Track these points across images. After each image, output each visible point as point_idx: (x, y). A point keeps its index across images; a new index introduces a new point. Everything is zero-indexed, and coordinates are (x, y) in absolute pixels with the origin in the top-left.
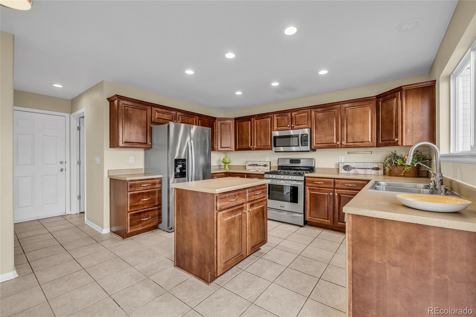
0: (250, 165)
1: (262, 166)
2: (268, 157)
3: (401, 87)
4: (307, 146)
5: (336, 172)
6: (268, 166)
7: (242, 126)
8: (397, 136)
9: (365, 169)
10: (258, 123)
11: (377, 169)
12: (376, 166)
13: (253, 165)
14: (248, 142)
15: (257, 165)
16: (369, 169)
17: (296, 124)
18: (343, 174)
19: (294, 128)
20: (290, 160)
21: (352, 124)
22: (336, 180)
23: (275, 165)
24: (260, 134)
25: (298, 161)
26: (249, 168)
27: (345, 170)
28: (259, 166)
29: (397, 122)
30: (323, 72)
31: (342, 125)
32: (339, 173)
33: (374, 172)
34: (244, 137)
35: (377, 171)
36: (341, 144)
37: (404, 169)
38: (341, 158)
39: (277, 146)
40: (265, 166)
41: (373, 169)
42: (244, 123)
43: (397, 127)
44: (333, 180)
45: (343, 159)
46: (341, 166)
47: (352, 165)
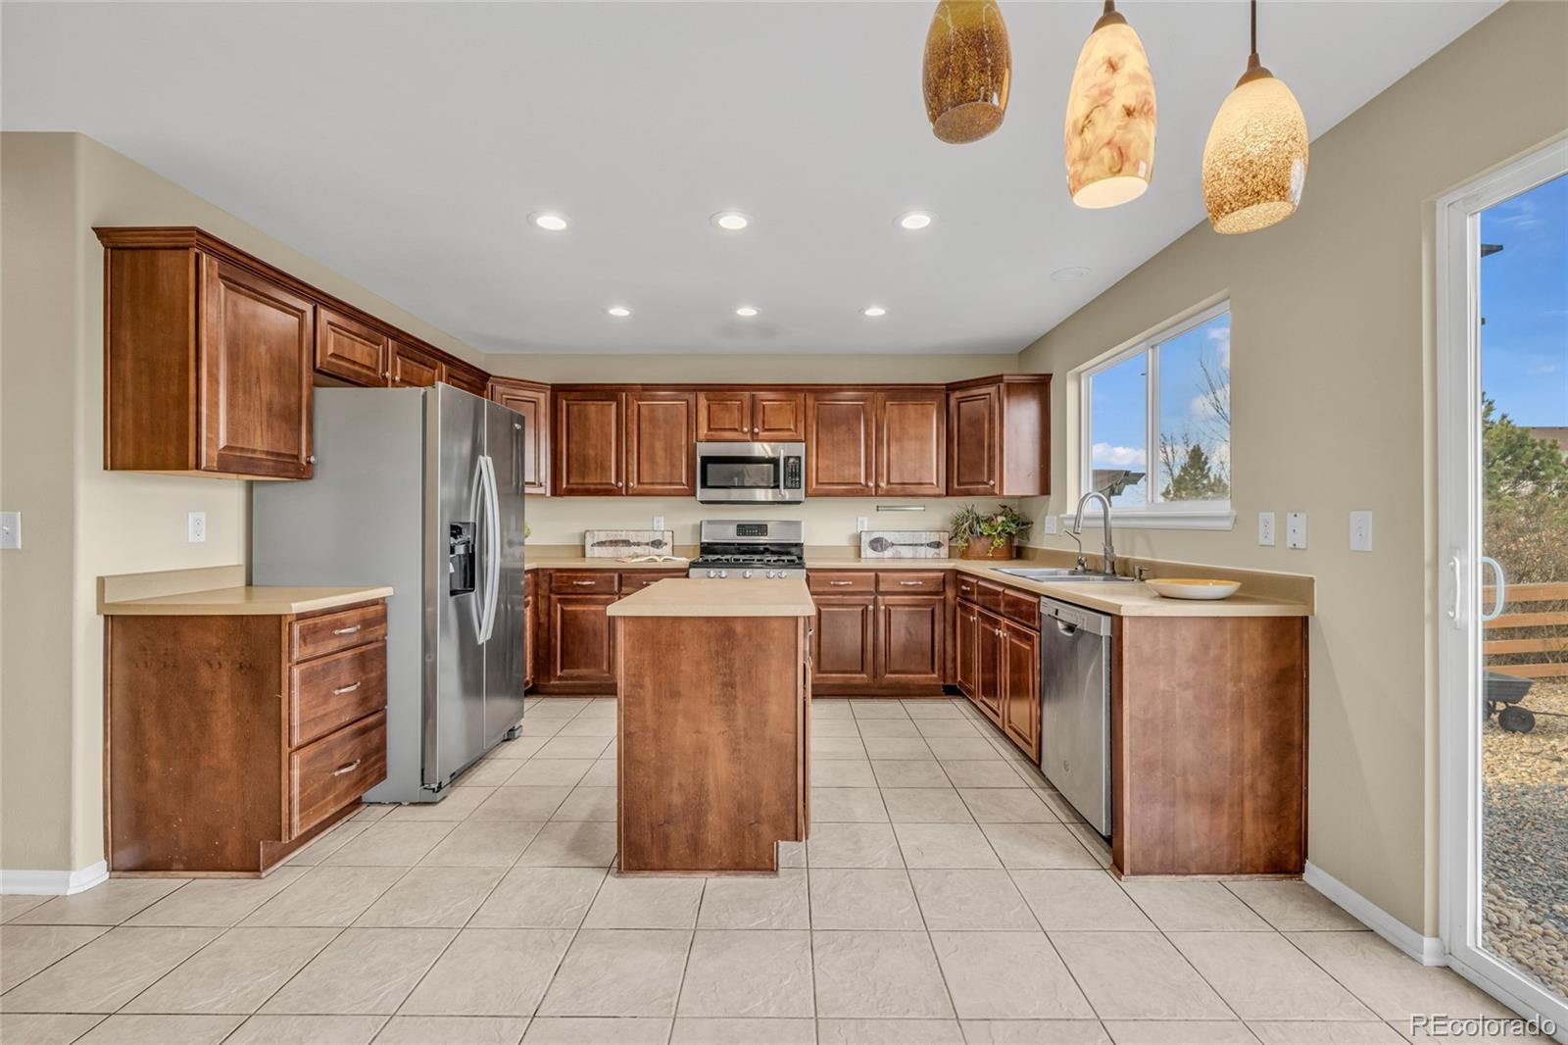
0: (601, 544)
1: (647, 544)
2: (663, 518)
3: (1002, 376)
4: (800, 487)
5: (852, 553)
6: (666, 544)
7: (583, 416)
8: (991, 475)
9: (916, 545)
10: (644, 411)
11: (938, 545)
12: (934, 538)
13: (614, 543)
14: (605, 469)
15: (627, 543)
16: (922, 545)
17: (766, 427)
18: (870, 558)
19: (760, 438)
20: (738, 526)
21: (899, 440)
22: (881, 574)
23: (688, 540)
24: (652, 447)
25: (762, 529)
26: (598, 551)
27: (875, 549)
28: (634, 544)
29: (991, 447)
30: (875, 312)
31: (879, 441)
32: (860, 556)
33: (931, 552)
34: (592, 452)
35: (937, 550)
36: (877, 486)
37: (992, 545)
38: (862, 522)
39: (709, 484)
40: (657, 544)
41: (930, 545)
42: (592, 408)
43: (991, 458)
44: (873, 574)
45: (866, 523)
46: (866, 540)
47: (889, 537)
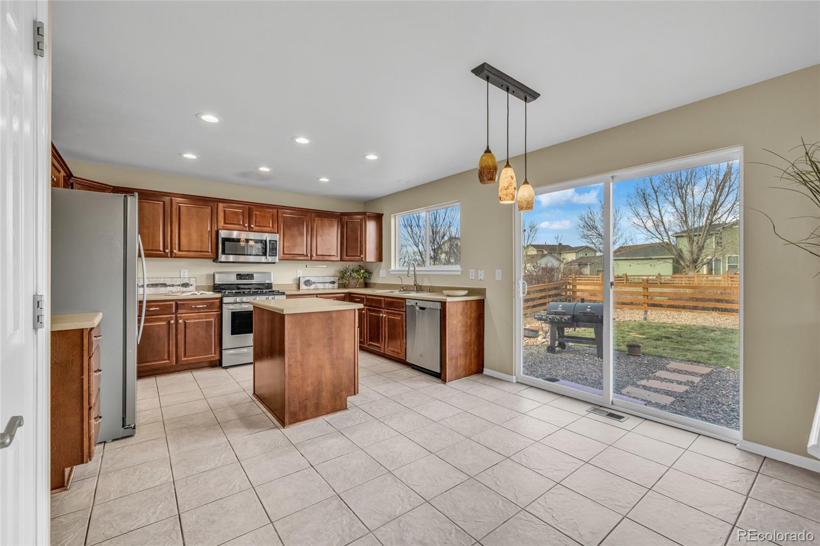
1: (179, 285)
2: (187, 271)
4: (276, 256)
5: (295, 287)
6: (191, 285)
8: (361, 253)
9: (324, 283)
11: (333, 283)
12: (332, 279)
13: (156, 285)
15: (165, 285)
16: (327, 283)
17: (257, 224)
18: (304, 290)
19: (254, 230)
20: (237, 275)
21: (321, 235)
23: (206, 282)
24: (189, 230)
25: (250, 276)
27: (306, 285)
28: (170, 286)
32: (299, 288)
33: (331, 286)
34: (146, 231)
35: (333, 285)
36: (311, 256)
37: (358, 282)
38: (299, 272)
39: (226, 252)
40: (185, 285)
41: (330, 283)
45: (301, 273)
46: (302, 281)
47: (313, 279)
